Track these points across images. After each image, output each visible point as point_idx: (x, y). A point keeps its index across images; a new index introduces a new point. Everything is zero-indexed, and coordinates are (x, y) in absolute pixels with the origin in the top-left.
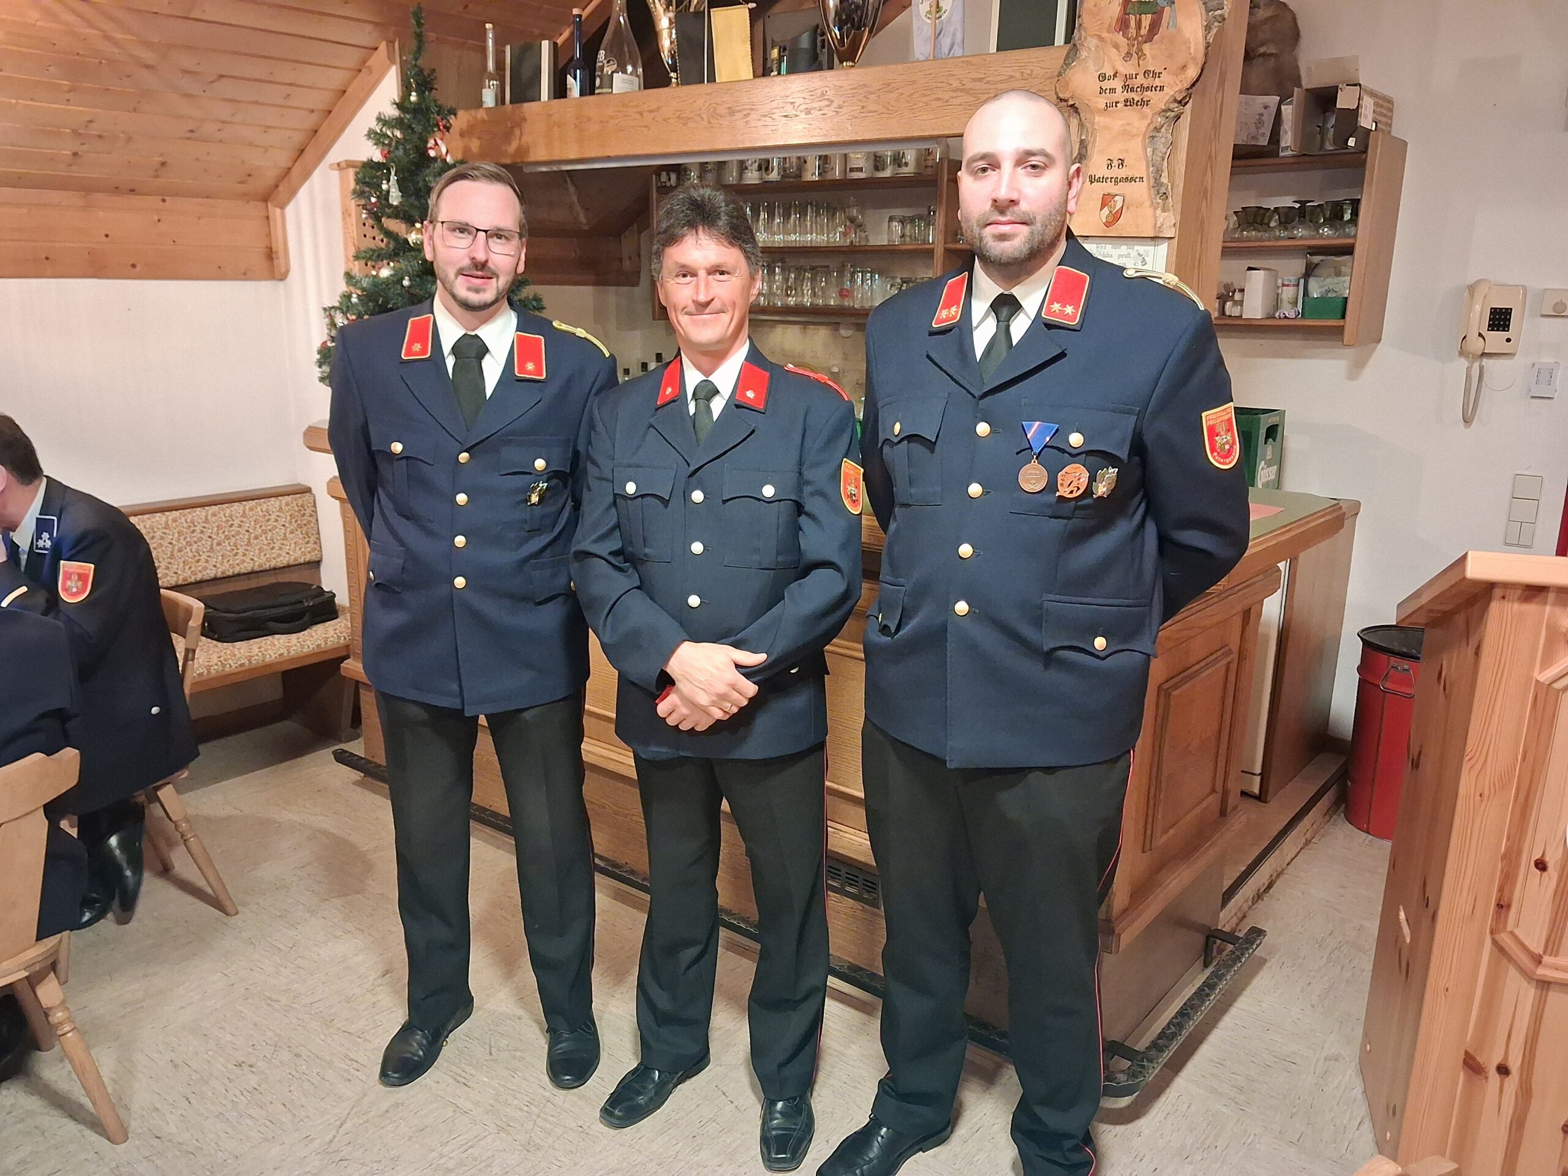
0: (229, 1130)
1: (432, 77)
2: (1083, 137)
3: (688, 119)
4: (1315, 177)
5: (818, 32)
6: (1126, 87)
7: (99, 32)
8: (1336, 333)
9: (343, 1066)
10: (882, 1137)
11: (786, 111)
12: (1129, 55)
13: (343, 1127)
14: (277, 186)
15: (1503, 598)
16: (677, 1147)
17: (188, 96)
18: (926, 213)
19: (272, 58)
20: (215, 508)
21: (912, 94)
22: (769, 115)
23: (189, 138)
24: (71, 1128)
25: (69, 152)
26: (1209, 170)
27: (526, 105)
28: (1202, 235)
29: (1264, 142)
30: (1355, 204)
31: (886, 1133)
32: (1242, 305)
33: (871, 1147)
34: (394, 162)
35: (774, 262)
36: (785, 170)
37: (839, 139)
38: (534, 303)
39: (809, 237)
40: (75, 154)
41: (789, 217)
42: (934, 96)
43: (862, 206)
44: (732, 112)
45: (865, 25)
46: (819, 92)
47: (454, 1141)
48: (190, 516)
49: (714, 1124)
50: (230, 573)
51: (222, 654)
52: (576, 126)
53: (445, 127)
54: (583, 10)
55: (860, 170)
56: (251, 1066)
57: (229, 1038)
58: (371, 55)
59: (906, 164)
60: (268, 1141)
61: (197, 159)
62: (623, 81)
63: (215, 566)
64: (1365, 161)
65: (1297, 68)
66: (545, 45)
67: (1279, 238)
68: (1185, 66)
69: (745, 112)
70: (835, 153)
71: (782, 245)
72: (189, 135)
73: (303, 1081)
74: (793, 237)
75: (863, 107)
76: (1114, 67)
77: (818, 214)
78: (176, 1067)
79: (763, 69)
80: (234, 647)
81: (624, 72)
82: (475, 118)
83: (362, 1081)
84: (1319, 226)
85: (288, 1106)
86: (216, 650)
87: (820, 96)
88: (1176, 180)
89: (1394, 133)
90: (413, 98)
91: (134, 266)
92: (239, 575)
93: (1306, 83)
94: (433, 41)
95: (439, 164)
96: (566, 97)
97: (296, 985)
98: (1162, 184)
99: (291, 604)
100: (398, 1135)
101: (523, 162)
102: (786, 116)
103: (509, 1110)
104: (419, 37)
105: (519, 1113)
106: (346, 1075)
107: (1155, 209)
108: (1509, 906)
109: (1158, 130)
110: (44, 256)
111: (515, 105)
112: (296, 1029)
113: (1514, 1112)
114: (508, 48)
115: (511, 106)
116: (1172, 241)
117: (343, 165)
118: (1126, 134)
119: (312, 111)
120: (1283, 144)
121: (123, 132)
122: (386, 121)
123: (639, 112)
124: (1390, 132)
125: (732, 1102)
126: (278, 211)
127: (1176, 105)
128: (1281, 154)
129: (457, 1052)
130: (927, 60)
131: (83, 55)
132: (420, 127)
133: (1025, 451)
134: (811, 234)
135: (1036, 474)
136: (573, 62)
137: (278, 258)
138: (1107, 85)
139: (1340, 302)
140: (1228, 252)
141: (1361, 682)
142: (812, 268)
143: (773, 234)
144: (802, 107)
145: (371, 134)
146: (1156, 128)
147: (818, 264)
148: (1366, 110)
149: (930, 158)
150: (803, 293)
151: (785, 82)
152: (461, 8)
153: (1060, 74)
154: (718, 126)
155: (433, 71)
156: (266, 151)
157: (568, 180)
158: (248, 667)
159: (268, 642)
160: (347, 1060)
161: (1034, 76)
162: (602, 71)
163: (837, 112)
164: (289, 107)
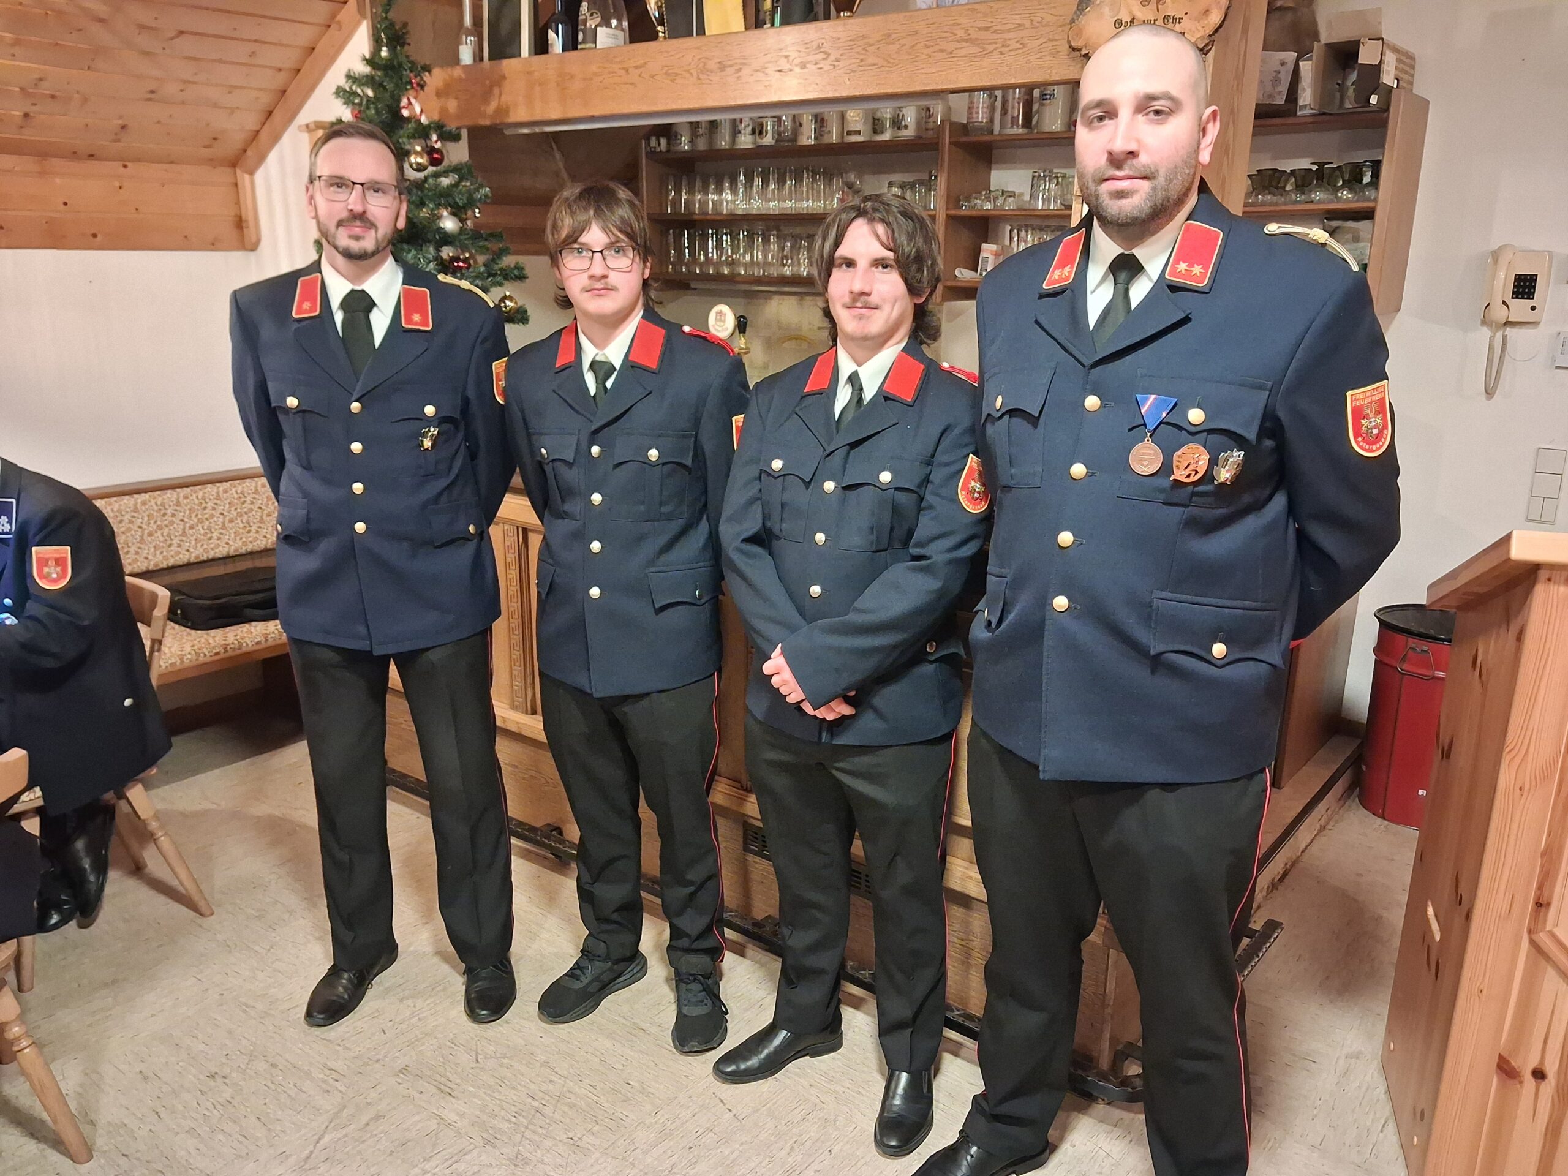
0: (201, 1146)
1: (404, 31)
3: (677, 74)
4: (1335, 137)
9: (321, 1076)
10: (972, 1156)
11: (779, 66)
13: (321, 1142)
14: (245, 151)
15: (1549, 580)
16: (674, 1159)
17: (147, 54)
18: (927, 178)
19: (236, 13)
20: (187, 490)
21: (913, 46)
22: (762, 70)
23: (150, 100)
24: (31, 1147)
25: (18, 113)
27: (506, 62)
29: (1281, 100)
30: (1376, 166)
31: (978, 1152)
33: (958, 1165)
35: (768, 229)
36: (779, 134)
37: (837, 95)
38: (516, 272)
39: (805, 204)
40: (26, 115)
41: (785, 182)
42: (937, 48)
43: (860, 171)
44: (722, 67)
46: (815, 44)
47: (438, 1156)
49: (711, 1134)
50: (205, 558)
51: (196, 642)
52: (558, 85)
53: (419, 85)
55: (858, 133)
56: (224, 1077)
57: (202, 1047)
58: (342, 8)
59: (906, 127)
60: (242, 1157)
61: (159, 122)
62: (608, 36)
63: (188, 551)
64: (1387, 119)
65: (1314, 23)
67: (1296, 202)
68: (1208, 10)
69: (737, 68)
70: (831, 113)
71: (777, 213)
72: (150, 96)
73: (278, 1092)
74: (788, 204)
75: (862, 60)
76: (1130, 12)
77: (814, 180)
78: (146, 1078)
79: (755, 20)
80: (208, 635)
81: (609, 25)
82: (452, 76)
83: (341, 1092)
84: (1337, 189)
85: (262, 1119)
86: (189, 638)
87: (816, 49)
89: (1414, 92)
90: (384, 52)
91: (95, 236)
92: (213, 560)
93: (1325, 37)
95: (412, 125)
96: (548, 53)
97: (273, 990)
99: (267, 590)
100: (379, 1150)
101: (502, 123)
102: (780, 71)
103: (496, 1122)
105: (507, 1125)
106: (324, 1086)
108: (1549, 904)
111: (493, 62)
112: (272, 1037)
113: (1550, 1117)
115: (489, 63)
117: (312, 126)
119: (280, 70)
120: (1301, 102)
121: (78, 92)
122: (355, 78)
123: (623, 68)
124: (1411, 90)
125: (730, 1110)
126: (247, 176)
128: (1299, 113)
129: (442, 1060)
130: (930, 8)
132: (392, 85)
133: (1137, 428)
134: (808, 201)
135: (1149, 454)
136: (555, 16)
137: (248, 227)
141: (1377, 663)
143: (769, 201)
144: (797, 61)
145: (340, 92)
148: (1388, 66)
149: (931, 120)
150: (799, 264)
151: (779, 35)
153: (1073, 21)
154: (708, 81)
155: (405, 25)
156: (232, 113)
157: (553, 144)
158: (222, 656)
159: (245, 630)
160: (326, 1070)
161: (1044, 23)
162: (585, 25)
163: (834, 66)
164: (254, 65)
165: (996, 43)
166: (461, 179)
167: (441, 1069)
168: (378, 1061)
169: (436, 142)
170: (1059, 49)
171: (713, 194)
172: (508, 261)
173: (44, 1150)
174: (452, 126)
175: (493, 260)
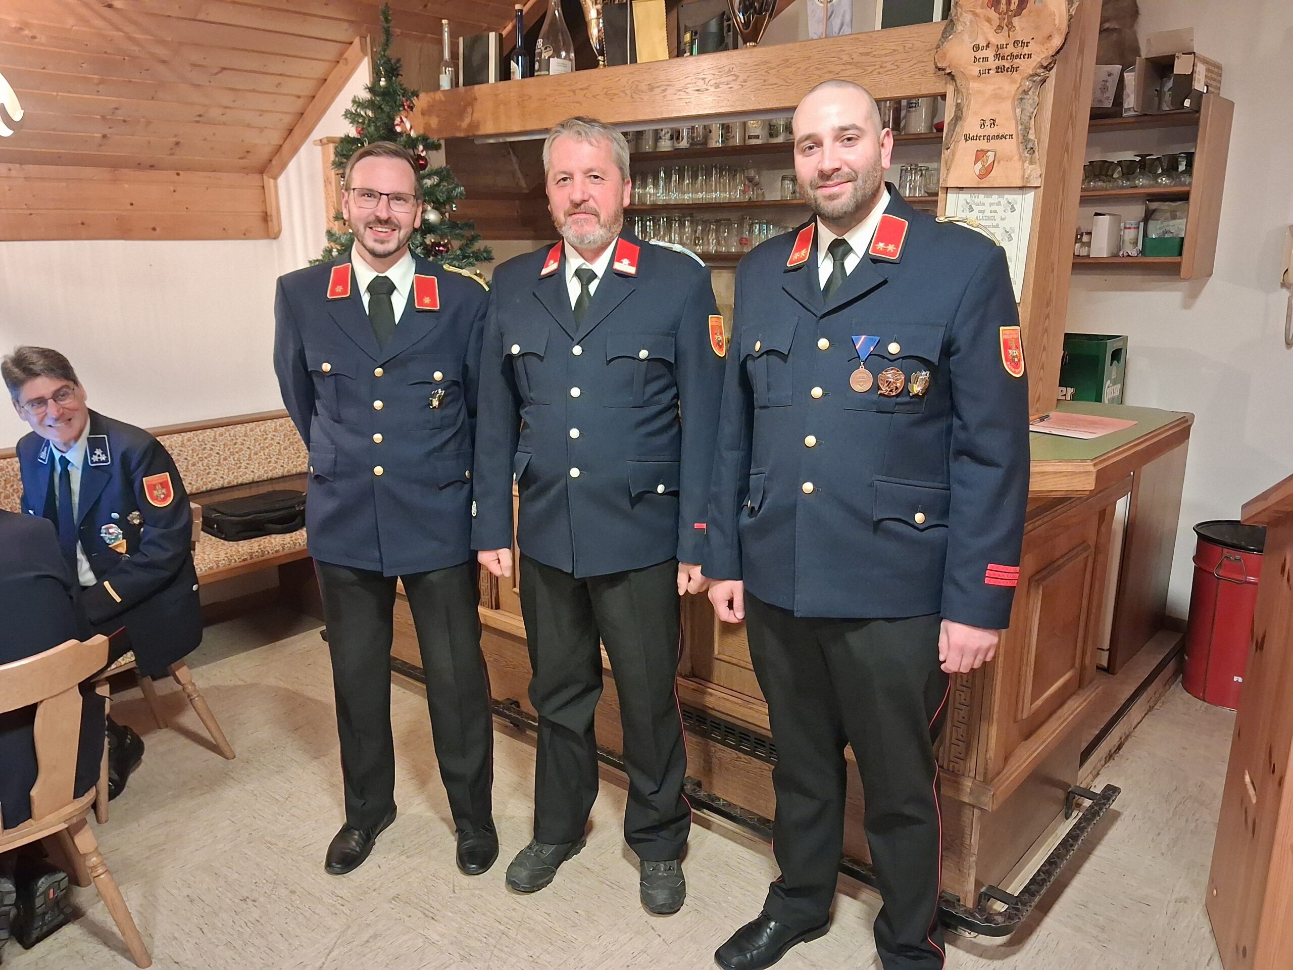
0: (238, 959)
1: (398, 65)
2: (959, 101)
3: (615, 94)
4: (1154, 134)
5: (724, 18)
6: (997, 56)
7: (122, 34)
8: (1172, 271)
9: (331, 901)
10: (771, 929)
11: (698, 86)
12: (1000, 27)
13: (331, 955)
14: (271, 160)
17: (198, 86)
19: (263, 53)
20: (223, 429)
21: (807, 69)
22: (684, 89)
23: (198, 122)
24: (106, 953)
25: (98, 135)
26: (1070, 127)
27: (477, 87)
28: (1064, 185)
29: (1108, 104)
30: (1190, 157)
31: (775, 926)
32: (1089, 246)
33: (761, 936)
34: (367, 137)
35: (684, 216)
36: (693, 138)
37: (744, 109)
38: (485, 255)
39: (714, 195)
40: (104, 136)
41: (697, 178)
42: (826, 70)
43: (759, 168)
44: (651, 88)
45: (767, 11)
46: (726, 69)
48: (201, 437)
49: (645, 955)
50: (235, 483)
51: (228, 551)
52: (519, 104)
53: (409, 107)
54: (524, 6)
55: (757, 137)
56: (254, 901)
57: (236, 876)
58: (347, 49)
60: (268, 966)
61: (205, 139)
62: (558, 64)
63: (222, 477)
64: (1198, 118)
65: (1137, 41)
66: (492, 36)
67: (1122, 187)
68: (1050, 36)
69: (663, 88)
70: (736, 122)
71: (691, 202)
72: (198, 119)
73: (297, 914)
74: (700, 195)
75: (765, 81)
76: (986, 39)
77: (721, 175)
78: (192, 901)
79: (678, 51)
80: (238, 544)
81: (559, 56)
82: (434, 99)
83: (346, 914)
84: (1157, 176)
85: (285, 935)
86: (223, 547)
87: (728, 72)
88: (1042, 138)
89: (1223, 95)
90: (382, 83)
91: (154, 229)
92: (242, 485)
93: (1144, 54)
94: (398, 36)
95: (404, 138)
96: (510, 79)
97: (291, 831)
98: (1029, 140)
99: (285, 509)
100: (377, 962)
101: (474, 136)
102: (698, 90)
103: (470, 942)
104: (387, 32)
105: (479, 943)
106: (333, 909)
107: (1024, 162)
109: (1026, 92)
110: (80, 222)
111: (467, 87)
112: (291, 869)
114: (461, 39)
115: (464, 88)
116: (1038, 190)
117: (325, 141)
118: (997, 97)
119: (299, 97)
120: (1126, 106)
121: (143, 117)
122: (359, 103)
123: (572, 91)
124: (1219, 94)
125: (660, 936)
126: (272, 181)
127: (1043, 70)
128: (1124, 115)
129: (426, 890)
130: (821, 38)
131: (109, 54)
132: (388, 107)
133: (854, 360)
134: (716, 192)
135: (863, 378)
136: (516, 50)
137: (272, 221)
138: (980, 54)
139: (1177, 243)
140: (1085, 200)
141: (1196, 569)
142: (717, 221)
143: (684, 193)
144: (712, 82)
145: (348, 114)
146: (1024, 91)
147: (722, 217)
148: (1199, 75)
150: (709, 243)
151: (697, 62)
152: (421, 8)
153: (938, 47)
154: (640, 100)
155: (399, 60)
156: (261, 132)
157: (510, 150)
158: (249, 561)
159: (267, 541)
160: (333, 896)
161: (915, 49)
162: (541, 57)
163: (742, 85)
164: (280, 94)
165: (875, 65)
166: (441, 180)
167: (426, 898)
168: (374, 890)
169: (422, 151)
170: (926, 68)
171: (639, 188)
172: (480, 245)
173: (114, 955)
174: (434, 138)
175: (467, 245)
